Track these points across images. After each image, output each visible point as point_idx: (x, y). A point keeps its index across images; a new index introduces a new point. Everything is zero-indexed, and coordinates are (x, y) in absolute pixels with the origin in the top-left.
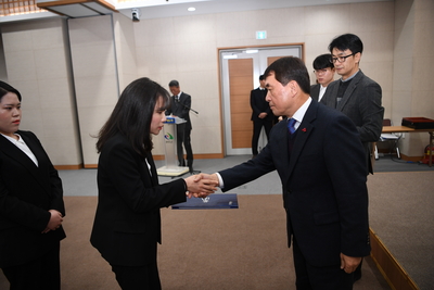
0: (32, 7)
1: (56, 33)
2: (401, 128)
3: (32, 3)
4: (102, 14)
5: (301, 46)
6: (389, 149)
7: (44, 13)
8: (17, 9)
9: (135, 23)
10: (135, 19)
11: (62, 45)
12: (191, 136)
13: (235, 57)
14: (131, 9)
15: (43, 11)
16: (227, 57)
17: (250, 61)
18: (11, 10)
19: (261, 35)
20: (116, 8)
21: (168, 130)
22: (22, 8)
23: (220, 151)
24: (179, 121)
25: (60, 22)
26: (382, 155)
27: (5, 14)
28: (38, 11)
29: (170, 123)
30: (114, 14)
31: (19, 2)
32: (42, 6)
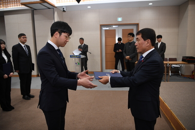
0: (18, 4)
1: (28, 16)
2: (181, 62)
3: (18, 2)
4: (49, 8)
5: (137, 25)
6: (176, 71)
7: (24, 7)
8: (11, 5)
9: (64, 13)
10: (64, 11)
11: (31, 22)
12: (87, 63)
13: (108, 29)
14: (62, 6)
15: (23, 6)
16: (104, 29)
17: (114, 31)
18: (9, 5)
19: (120, 19)
20: (56, 6)
21: (77, 60)
22: (14, 5)
23: (100, 70)
24: (83, 56)
25: (31, 11)
26: (173, 74)
27: (6, 7)
28: (21, 6)
29: (78, 57)
30: (55, 8)
31: (12, 2)
32: (22, 4)
